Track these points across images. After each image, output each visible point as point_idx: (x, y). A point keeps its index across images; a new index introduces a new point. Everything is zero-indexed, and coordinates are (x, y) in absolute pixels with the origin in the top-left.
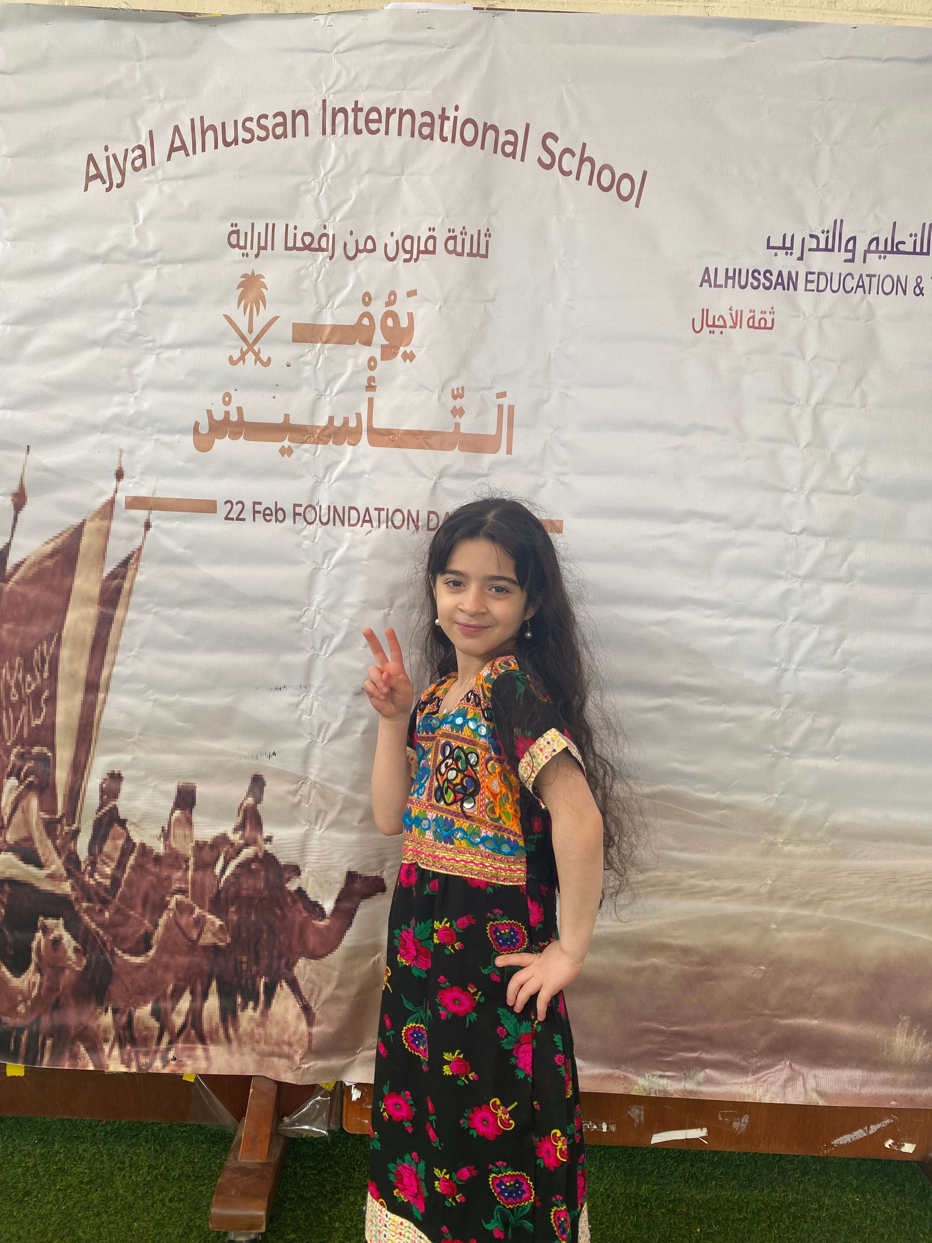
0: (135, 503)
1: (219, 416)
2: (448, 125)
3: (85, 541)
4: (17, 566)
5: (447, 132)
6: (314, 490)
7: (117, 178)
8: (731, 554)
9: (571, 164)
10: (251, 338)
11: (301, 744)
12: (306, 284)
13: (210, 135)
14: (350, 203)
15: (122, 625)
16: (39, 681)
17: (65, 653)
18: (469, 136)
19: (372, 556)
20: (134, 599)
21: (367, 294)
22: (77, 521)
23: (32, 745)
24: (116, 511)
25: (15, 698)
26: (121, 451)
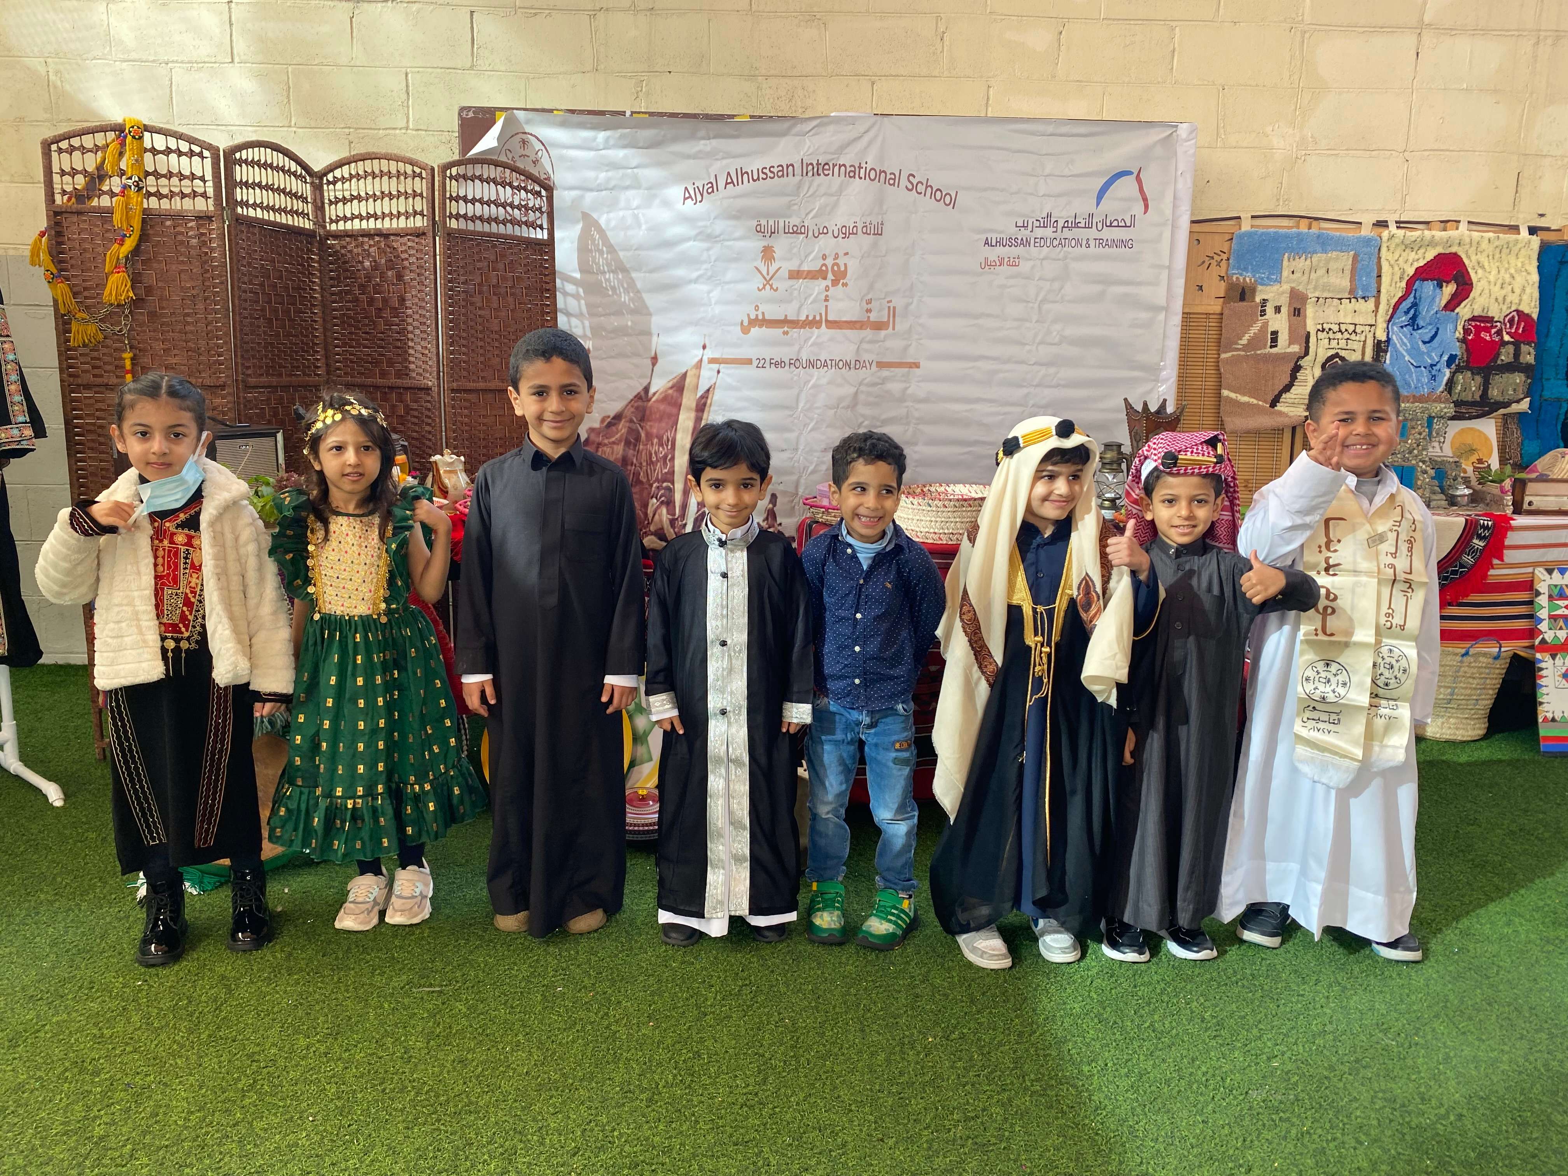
0: (712, 361)
1: (753, 317)
2: (862, 171)
3: (688, 380)
4: (655, 394)
5: (862, 175)
6: (799, 352)
7: (699, 198)
8: (1001, 375)
9: (921, 188)
10: (768, 278)
11: (795, 478)
12: (795, 250)
13: (745, 176)
14: (816, 210)
16: (666, 450)
17: (679, 435)
18: (872, 176)
19: (829, 383)
21: (824, 255)
22: (683, 370)
23: (663, 482)
24: (703, 365)
26: (705, 335)
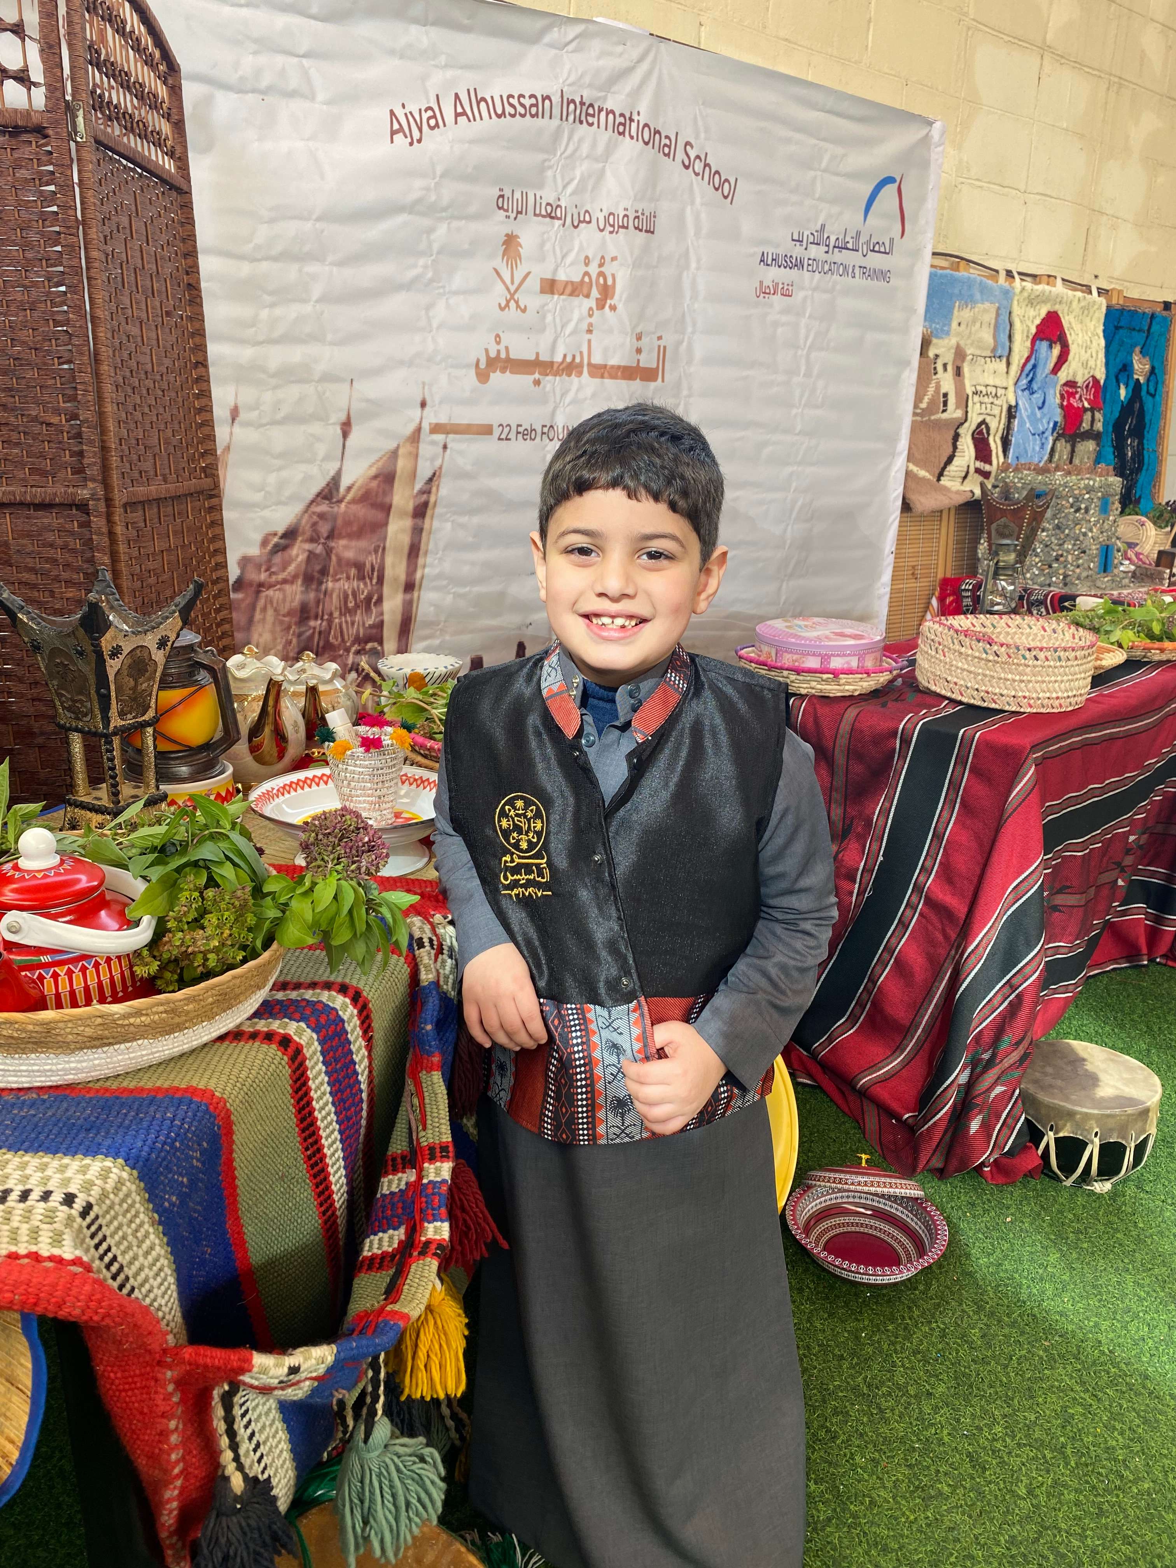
0: (436, 429)
1: (493, 354)
2: (634, 126)
3: (400, 463)
4: (349, 489)
6: (554, 413)
7: (416, 134)
9: (698, 166)
10: (512, 289)
12: (548, 245)
13: (483, 105)
14: (576, 182)
15: (430, 533)
16: (369, 587)
17: (389, 560)
18: (645, 137)
20: (439, 510)
21: (587, 257)
22: (392, 445)
23: (366, 642)
24: (422, 436)
25: (351, 605)
26: (424, 384)
